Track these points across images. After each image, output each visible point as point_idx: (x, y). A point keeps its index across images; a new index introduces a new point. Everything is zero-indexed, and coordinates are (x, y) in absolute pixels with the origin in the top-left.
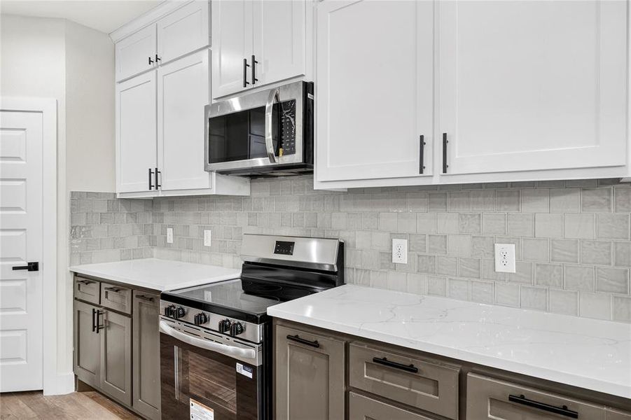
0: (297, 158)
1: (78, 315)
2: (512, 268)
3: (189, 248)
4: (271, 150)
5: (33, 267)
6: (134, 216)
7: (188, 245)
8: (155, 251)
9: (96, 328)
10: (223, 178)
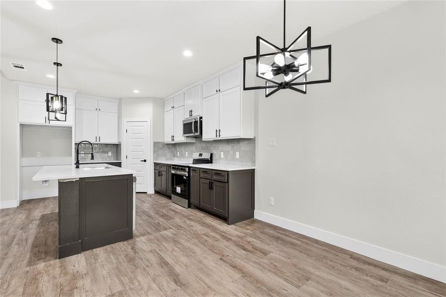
0: (198, 134)
1: (155, 173)
2: (238, 157)
3: (183, 157)
4: (194, 132)
5: (145, 161)
6: (169, 148)
7: (182, 156)
8: (175, 158)
9: (159, 176)
10: (187, 138)
